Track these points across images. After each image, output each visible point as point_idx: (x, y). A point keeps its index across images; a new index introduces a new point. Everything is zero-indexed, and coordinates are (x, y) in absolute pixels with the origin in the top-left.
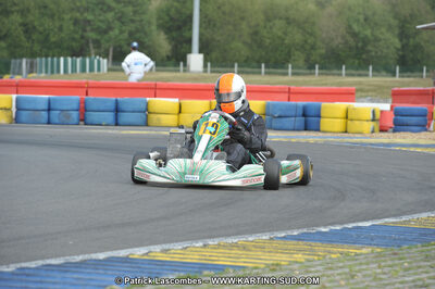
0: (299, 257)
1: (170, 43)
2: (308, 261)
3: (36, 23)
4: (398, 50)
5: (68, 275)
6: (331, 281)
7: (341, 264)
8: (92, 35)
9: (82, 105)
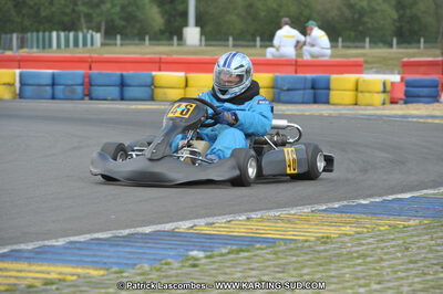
0: (347, 229)
1: (163, 17)
2: (358, 233)
4: (394, 21)
5: (120, 249)
6: (386, 254)
7: (392, 237)
8: (83, 9)
9: (87, 80)
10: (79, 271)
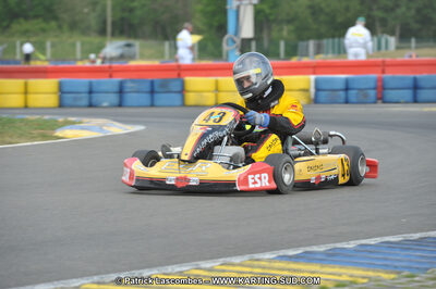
3: (323, 5)
8: (378, 14)
9: (379, 84)
10: (371, 274)
